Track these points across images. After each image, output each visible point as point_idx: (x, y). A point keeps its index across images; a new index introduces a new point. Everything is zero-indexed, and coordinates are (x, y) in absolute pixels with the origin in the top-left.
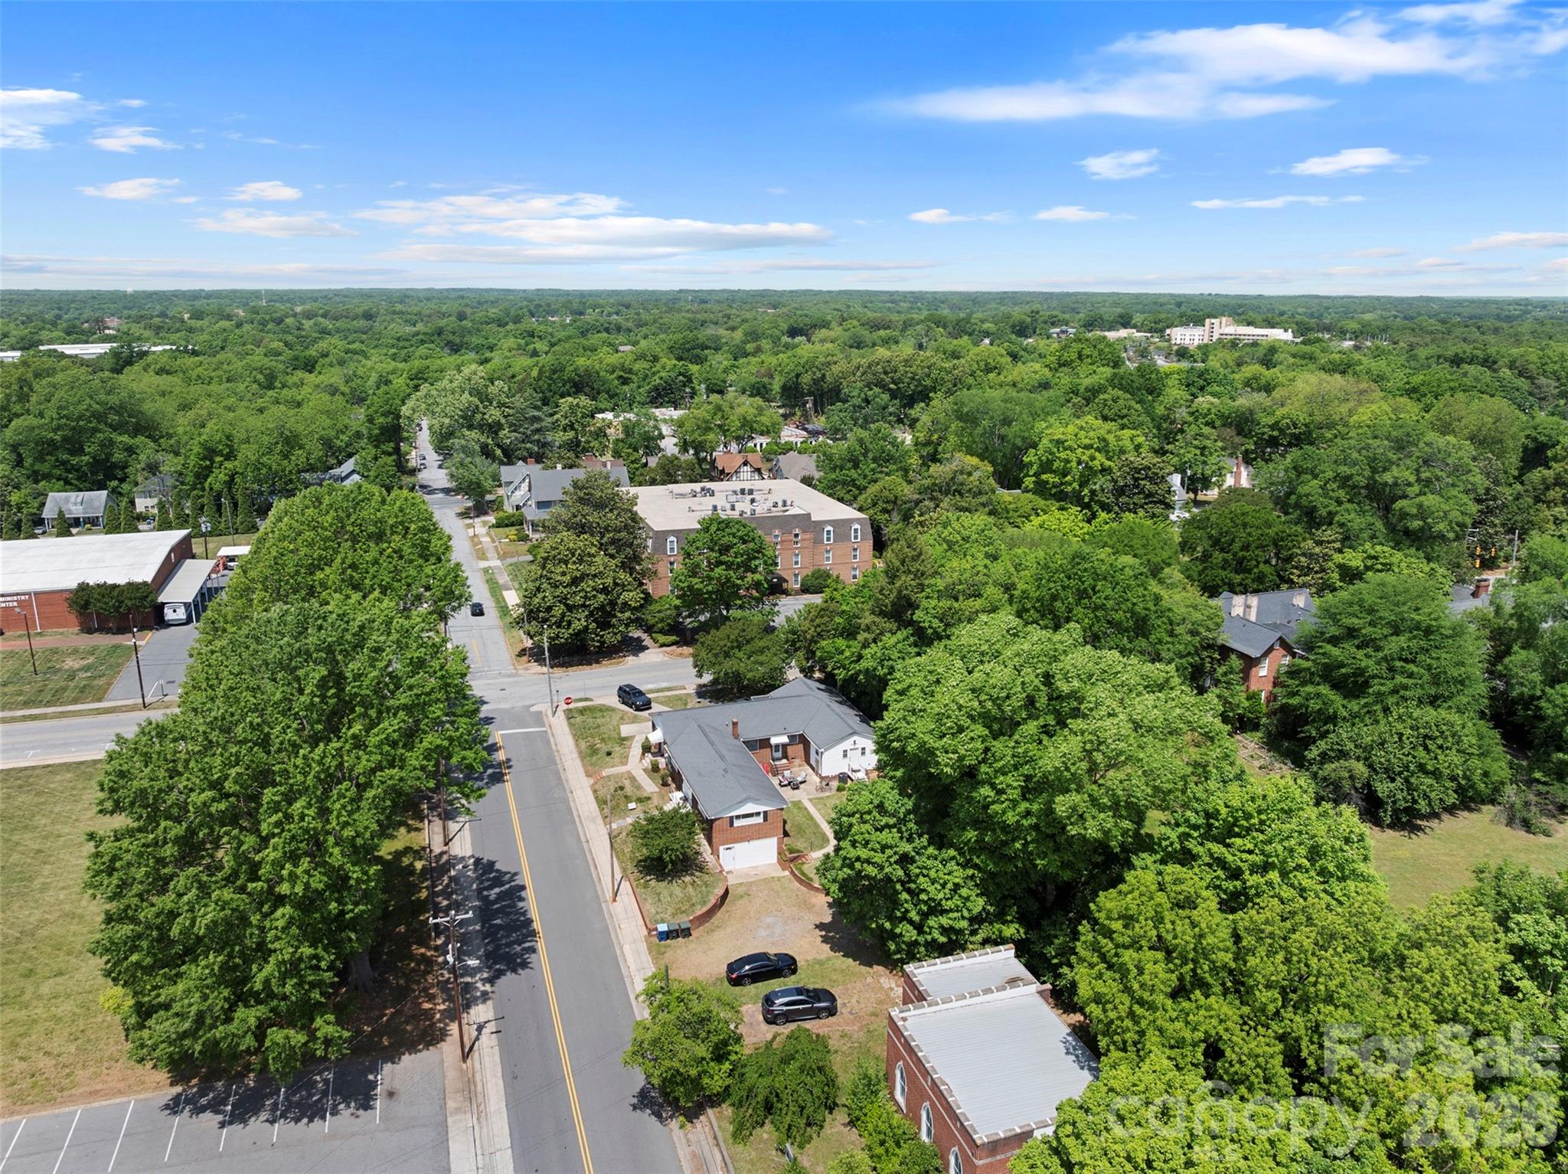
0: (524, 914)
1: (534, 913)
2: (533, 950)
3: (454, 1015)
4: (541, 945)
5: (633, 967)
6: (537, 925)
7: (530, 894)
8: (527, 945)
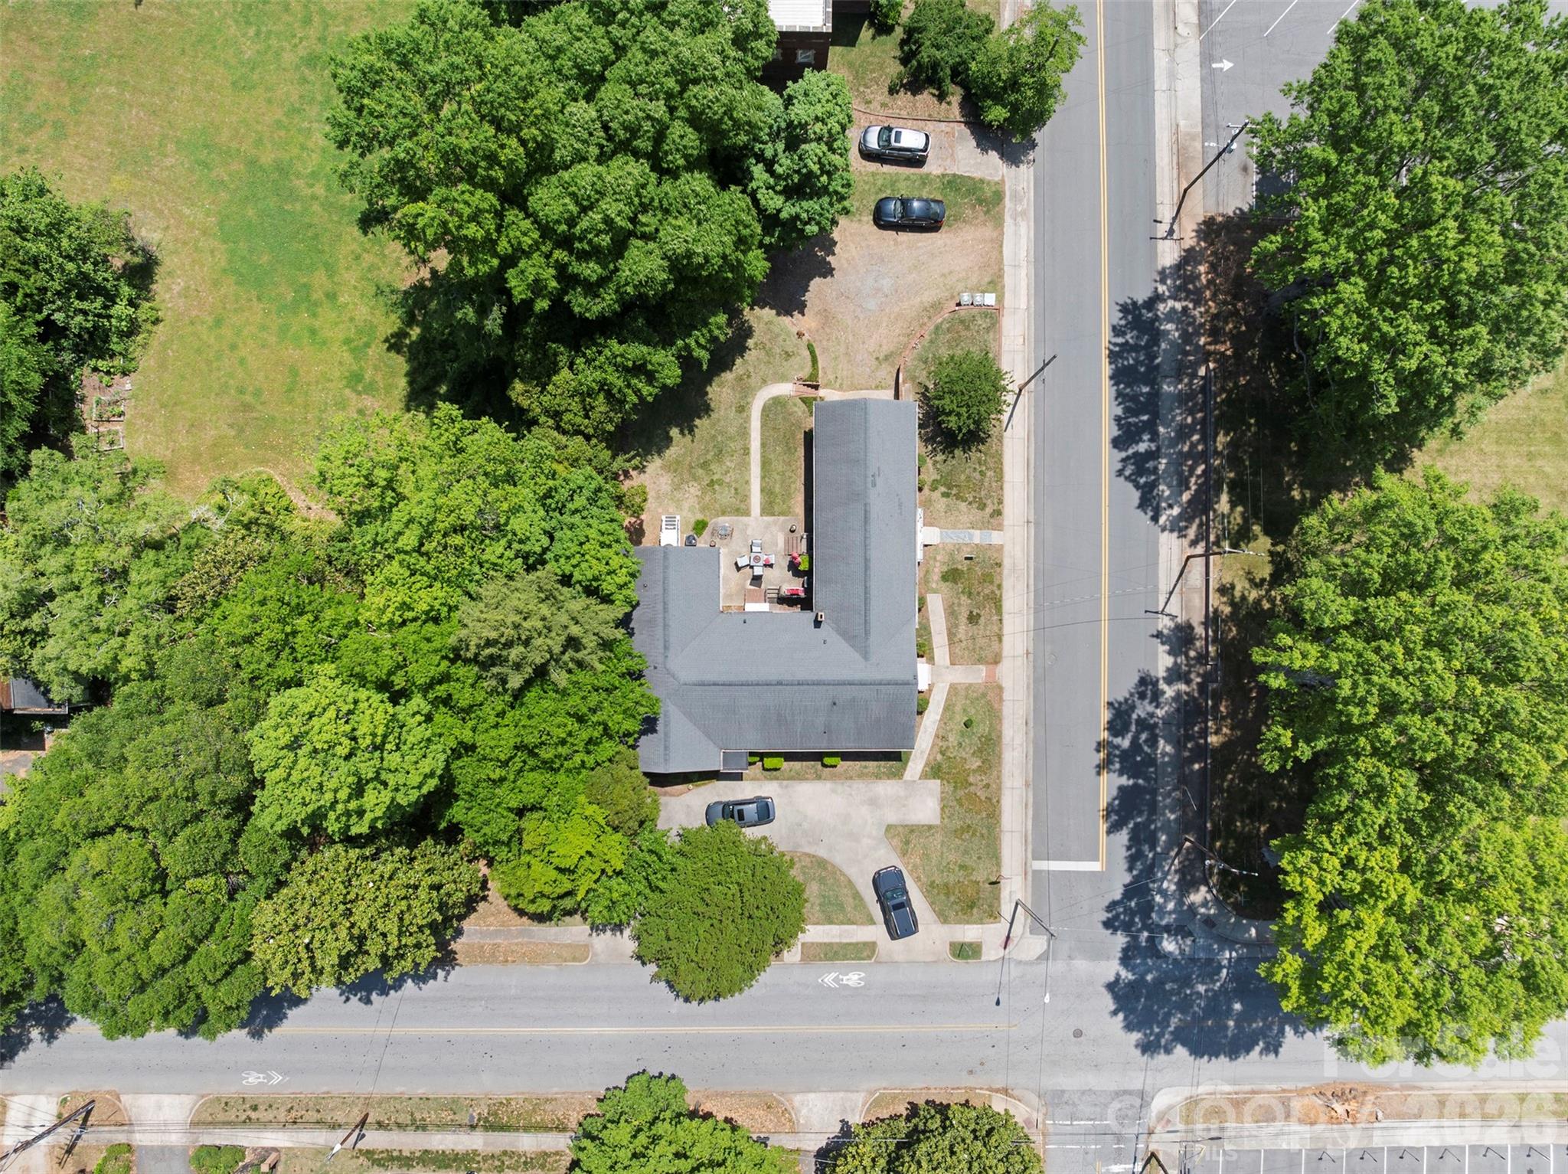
0: (1119, 394)
1: (1107, 390)
2: (1117, 331)
3: (1189, 257)
4: (1106, 335)
5: (1023, 272)
6: (1106, 369)
7: (1108, 430)
8: (1120, 340)
